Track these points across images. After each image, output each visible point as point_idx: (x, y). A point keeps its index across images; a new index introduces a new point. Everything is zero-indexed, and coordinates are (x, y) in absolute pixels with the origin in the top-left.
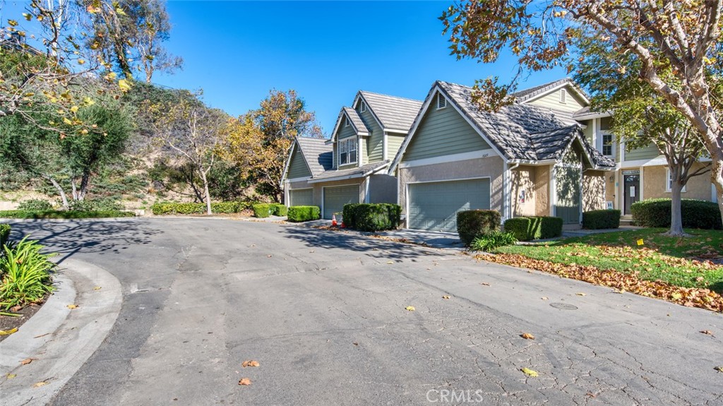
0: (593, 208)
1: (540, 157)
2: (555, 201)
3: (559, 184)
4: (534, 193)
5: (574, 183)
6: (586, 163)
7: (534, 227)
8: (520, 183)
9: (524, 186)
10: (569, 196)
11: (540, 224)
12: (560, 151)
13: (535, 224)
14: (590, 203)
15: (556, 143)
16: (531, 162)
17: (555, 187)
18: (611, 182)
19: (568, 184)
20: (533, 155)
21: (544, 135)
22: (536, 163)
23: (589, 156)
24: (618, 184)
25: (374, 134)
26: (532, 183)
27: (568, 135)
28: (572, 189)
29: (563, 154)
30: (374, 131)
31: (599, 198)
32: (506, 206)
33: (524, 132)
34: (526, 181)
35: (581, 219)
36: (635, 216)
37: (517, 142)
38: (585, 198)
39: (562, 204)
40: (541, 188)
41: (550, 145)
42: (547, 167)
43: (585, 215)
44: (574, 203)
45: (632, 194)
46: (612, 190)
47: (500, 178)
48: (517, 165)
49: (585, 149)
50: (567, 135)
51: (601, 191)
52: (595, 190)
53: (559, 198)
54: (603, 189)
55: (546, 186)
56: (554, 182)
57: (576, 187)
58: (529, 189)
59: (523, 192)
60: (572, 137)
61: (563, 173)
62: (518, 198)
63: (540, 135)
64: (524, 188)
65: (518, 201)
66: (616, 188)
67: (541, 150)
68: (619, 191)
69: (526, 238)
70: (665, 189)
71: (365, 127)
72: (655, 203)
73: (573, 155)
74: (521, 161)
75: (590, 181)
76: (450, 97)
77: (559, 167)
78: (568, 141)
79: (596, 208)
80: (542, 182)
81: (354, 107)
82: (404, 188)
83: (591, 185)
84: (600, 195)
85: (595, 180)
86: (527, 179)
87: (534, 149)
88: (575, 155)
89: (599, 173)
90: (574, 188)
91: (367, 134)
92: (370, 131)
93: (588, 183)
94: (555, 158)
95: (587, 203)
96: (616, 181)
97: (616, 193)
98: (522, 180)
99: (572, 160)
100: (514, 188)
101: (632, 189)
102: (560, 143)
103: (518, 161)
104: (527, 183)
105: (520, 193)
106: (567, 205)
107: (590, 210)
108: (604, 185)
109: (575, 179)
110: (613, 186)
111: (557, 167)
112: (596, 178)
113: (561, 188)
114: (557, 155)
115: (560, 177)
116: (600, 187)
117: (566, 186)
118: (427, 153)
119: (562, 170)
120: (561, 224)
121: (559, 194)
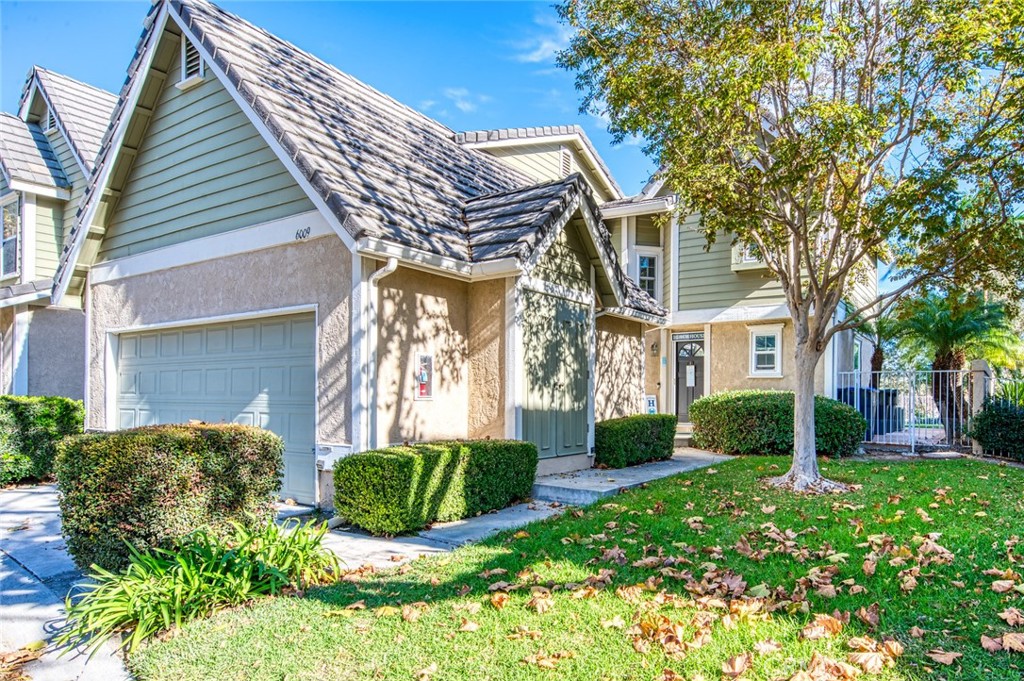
0: (620, 412)
1: (480, 252)
2: (521, 393)
3: (534, 342)
4: (465, 368)
5: (573, 343)
6: (604, 295)
7: (434, 482)
8: (417, 333)
9: (431, 343)
10: (562, 378)
11: (460, 469)
12: (531, 238)
13: (438, 472)
14: (614, 398)
15: (524, 218)
16: (448, 263)
17: (520, 350)
18: (654, 355)
19: (558, 344)
20: (460, 248)
21: (502, 200)
22: (465, 271)
23: (610, 272)
24: (666, 361)
25: (75, 195)
26: (459, 338)
27: (558, 198)
28: (569, 359)
29: (542, 249)
30: (76, 186)
31: (632, 388)
32: (360, 407)
33: (450, 192)
34: (438, 330)
35: (591, 443)
36: (699, 428)
37: (417, 205)
38: (603, 387)
39: (540, 400)
40: (484, 353)
41: (508, 222)
42: (498, 285)
43: (602, 430)
44: (576, 399)
45: (690, 382)
46: (656, 373)
47: (342, 308)
48: (393, 265)
49: (601, 250)
50: (552, 197)
51: (636, 371)
52: (624, 367)
53: (534, 382)
54: (640, 368)
55: (495, 345)
56: (517, 335)
57: (580, 355)
58: (450, 354)
59: (425, 360)
60: (566, 204)
61: (544, 311)
62: (410, 381)
63: (490, 202)
64: (434, 347)
65: (408, 393)
66: (663, 368)
67: (486, 236)
68: (666, 373)
69: (402, 527)
70: (747, 371)
71: (47, 171)
72: (739, 399)
73: (573, 267)
74: (405, 255)
75: (614, 346)
76: (198, 32)
77: (534, 292)
78: (555, 214)
79: (628, 411)
80: (485, 333)
81: (25, 115)
82: (101, 346)
83: (617, 355)
84: (635, 381)
85: (625, 345)
86: (441, 322)
87: (467, 235)
88: (578, 268)
89: (634, 329)
90: (575, 357)
91: (52, 193)
92: (63, 182)
93: (612, 351)
94: (517, 255)
95: (608, 399)
96: (663, 354)
97: (662, 378)
98: (425, 326)
99: (572, 278)
100: (394, 346)
101: (690, 369)
102: (534, 218)
103: (394, 250)
104: (443, 335)
105: (414, 365)
106: (556, 405)
107: (615, 416)
108: (643, 358)
109: (577, 334)
110: (658, 363)
111: (526, 291)
112: (626, 340)
113: (540, 353)
114: (524, 247)
115: (535, 321)
116: (635, 362)
117: (552, 349)
118: (157, 232)
119: (543, 302)
120: (533, 463)
121: (532, 372)
